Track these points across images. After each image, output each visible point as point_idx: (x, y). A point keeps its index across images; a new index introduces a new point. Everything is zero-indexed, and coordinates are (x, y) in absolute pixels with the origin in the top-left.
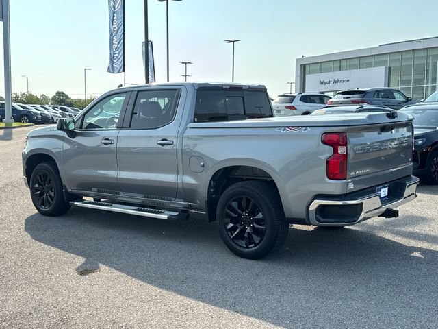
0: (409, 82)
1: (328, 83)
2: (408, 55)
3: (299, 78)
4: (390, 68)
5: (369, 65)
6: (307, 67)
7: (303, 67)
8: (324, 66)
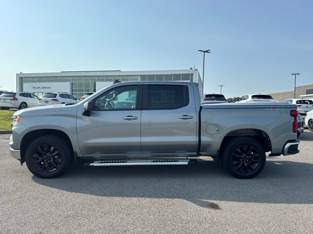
0: (82, 90)
1: (38, 88)
2: (82, 78)
3: (19, 84)
4: (72, 83)
5: (61, 81)
6: (23, 79)
7: (21, 79)
8: (35, 79)
